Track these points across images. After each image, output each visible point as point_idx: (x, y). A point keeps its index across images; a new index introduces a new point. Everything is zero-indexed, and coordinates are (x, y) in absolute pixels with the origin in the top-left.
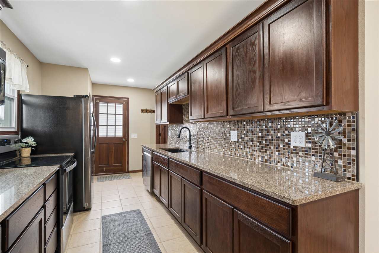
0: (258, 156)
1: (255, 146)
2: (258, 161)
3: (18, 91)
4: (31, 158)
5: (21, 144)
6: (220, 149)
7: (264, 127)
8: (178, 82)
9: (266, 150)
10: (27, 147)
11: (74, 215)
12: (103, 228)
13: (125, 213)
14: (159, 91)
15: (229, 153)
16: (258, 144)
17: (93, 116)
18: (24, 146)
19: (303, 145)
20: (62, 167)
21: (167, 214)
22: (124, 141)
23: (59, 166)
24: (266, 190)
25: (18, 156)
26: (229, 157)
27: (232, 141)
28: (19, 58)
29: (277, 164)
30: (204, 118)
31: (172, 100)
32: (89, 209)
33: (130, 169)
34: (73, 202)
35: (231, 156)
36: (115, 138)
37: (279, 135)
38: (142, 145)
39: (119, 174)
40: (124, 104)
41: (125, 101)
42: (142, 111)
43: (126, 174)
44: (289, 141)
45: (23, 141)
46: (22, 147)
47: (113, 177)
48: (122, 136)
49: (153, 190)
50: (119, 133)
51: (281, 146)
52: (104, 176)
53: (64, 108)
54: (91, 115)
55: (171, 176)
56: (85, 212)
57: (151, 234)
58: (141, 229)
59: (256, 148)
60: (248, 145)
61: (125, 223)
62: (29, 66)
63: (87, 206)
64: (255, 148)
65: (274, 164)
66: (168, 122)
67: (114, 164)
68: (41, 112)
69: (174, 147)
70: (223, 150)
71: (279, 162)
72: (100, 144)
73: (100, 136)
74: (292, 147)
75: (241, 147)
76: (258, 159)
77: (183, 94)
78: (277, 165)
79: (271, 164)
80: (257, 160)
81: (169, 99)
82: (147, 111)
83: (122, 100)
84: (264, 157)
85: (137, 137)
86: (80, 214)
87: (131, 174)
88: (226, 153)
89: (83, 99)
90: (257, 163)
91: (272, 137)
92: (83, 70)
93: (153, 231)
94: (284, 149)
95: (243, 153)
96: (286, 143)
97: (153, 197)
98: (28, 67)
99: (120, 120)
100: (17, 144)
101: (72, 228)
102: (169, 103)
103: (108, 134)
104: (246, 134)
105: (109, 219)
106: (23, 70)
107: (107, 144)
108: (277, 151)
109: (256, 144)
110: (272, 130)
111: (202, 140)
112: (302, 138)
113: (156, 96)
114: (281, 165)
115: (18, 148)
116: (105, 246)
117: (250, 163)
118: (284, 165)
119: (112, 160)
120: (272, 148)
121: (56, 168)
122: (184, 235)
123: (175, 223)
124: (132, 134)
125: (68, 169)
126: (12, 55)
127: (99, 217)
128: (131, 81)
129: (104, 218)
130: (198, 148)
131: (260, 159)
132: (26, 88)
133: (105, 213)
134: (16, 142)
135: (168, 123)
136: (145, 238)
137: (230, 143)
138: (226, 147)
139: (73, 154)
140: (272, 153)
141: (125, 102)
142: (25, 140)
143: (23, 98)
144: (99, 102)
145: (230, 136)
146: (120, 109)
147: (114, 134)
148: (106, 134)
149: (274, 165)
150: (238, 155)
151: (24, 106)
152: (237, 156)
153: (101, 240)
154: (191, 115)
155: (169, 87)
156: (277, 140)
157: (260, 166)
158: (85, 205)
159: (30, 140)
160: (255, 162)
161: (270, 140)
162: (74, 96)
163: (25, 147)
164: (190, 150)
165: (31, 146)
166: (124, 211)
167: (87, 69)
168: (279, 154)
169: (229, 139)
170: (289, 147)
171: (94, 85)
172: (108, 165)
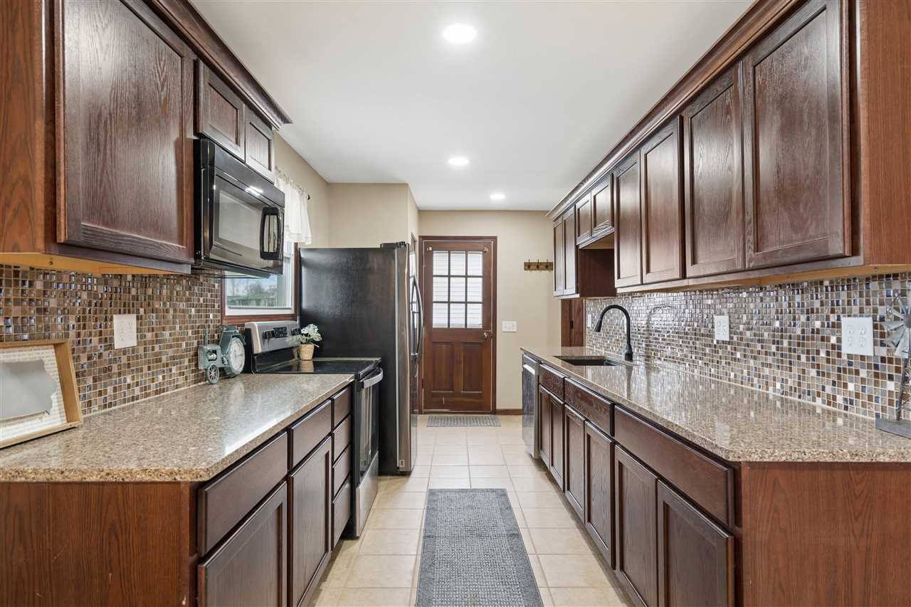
0: (774, 379)
1: (766, 353)
2: (774, 391)
3: (296, 244)
4: (314, 362)
5: (299, 336)
6: (693, 362)
7: (785, 305)
8: (595, 197)
9: (790, 363)
10: (308, 342)
11: (380, 480)
12: (428, 509)
13: (473, 490)
14: (560, 219)
15: (713, 370)
16: (773, 348)
17: (414, 283)
18: (304, 341)
19: (868, 350)
20: (357, 377)
21: (563, 507)
22: (486, 339)
23: (353, 375)
24: (695, 433)
25: (296, 358)
26: (714, 382)
27: (718, 342)
28: (298, 186)
29: (814, 400)
30: (642, 284)
31: (585, 240)
32: (406, 474)
33: (499, 407)
34: (378, 452)
35: (717, 379)
36: (466, 331)
37: (818, 324)
38: (521, 349)
39: (475, 415)
40: (485, 252)
41: (488, 245)
42: (528, 266)
43: (489, 415)
44: (839, 340)
45: (302, 332)
46: (302, 343)
47: (460, 419)
48: (481, 327)
49: (539, 453)
50: (476, 319)
51: (823, 354)
52: (442, 415)
53: (364, 269)
54: (412, 280)
55: (568, 417)
56: (400, 477)
57: (518, 536)
58: (500, 523)
59: (770, 359)
60: (752, 352)
61: (471, 507)
62: (311, 196)
63: (404, 466)
64: (766, 359)
65: (806, 400)
66: (577, 293)
67: (464, 390)
68: (328, 280)
69: (598, 355)
70: (700, 362)
71: (819, 396)
72: (434, 343)
73: (434, 327)
74: (844, 357)
75: (738, 355)
76: (775, 386)
77: (604, 227)
78: (814, 403)
79: (801, 400)
80: (771, 388)
81: (578, 238)
82: (538, 266)
83: (479, 243)
84: (787, 382)
85: (515, 330)
86: (390, 479)
87: (499, 417)
88: (706, 370)
89: (396, 250)
90: (771, 397)
91: (803, 331)
92: (398, 188)
93: (523, 533)
94: (828, 361)
95: (742, 372)
96: (832, 345)
97: (540, 470)
98: (309, 198)
99: (476, 290)
100: (295, 337)
101: (377, 500)
102: (580, 247)
103: (451, 323)
104: (749, 323)
105: (441, 496)
106: (303, 207)
107: (450, 343)
108: (813, 367)
109: (770, 348)
110: (802, 312)
111: (656, 339)
112: (865, 334)
113: (555, 229)
114: (823, 402)
115: (296, 343)
116: (429, 537)
117: (756, 397)
118: (829, 404)
119: (460, 381)
120: (803, 357)
121: (348, 378)
122: (591, 553)
123: (578, 528)
124: (504, 323)
125: (369, 383)
126: (289, 185)
127: (425, 489)
128: (498, 198)
129: (432, 493)
130: (649, 357)
131: (778, 385)
132: (307, 238)
133: (437, 486)
134: (293, 334)
135: (578, 296)
136: (505, 540)
137: (715, 346)
138: (705, 354)
139: (378, 359)
140: (804, 371)
141: (487, 247)
142: (305, 331)
143: (302, 256)
144: (434, 250)
145: (713, 327)
146: (476, 263)
147: (464, 323)
148: (447, 323)
149: (807, 402)
150: (732, 375)
151: (304, 269)
152: (729, 380)
153: (423, 527)
154: (619, 277)
155: (579, 209)
156: (813, 339)
157: (778, 404)
158: (400, 464)
159: (312, 330)
160: (767, 395)
161: (799, 336)
162: (381, 245)
163: (305, 343)
164: (629, 363)
165: (313, 342)
166: (473, 487)
167: (407, 184)
168: (818, 373)
169: (710, 335)
170: (839, 355)
171: (422, 213)
172: (451, 392)
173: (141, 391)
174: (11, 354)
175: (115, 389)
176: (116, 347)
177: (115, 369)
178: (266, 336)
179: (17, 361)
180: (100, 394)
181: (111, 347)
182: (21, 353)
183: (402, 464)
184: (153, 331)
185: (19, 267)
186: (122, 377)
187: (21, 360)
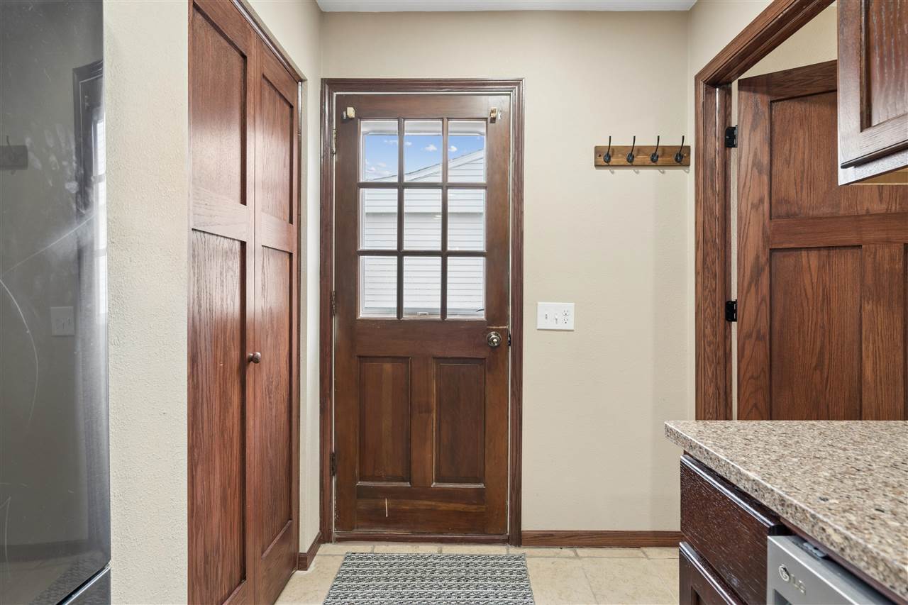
22: (494, 348)
33: (528, 524)
36: (442, 327)
40: (494, 121)
42: (606, 157)
43: (504, 548)
48: (482, 316)
67: (438, 481)
72: (362, 358)
73: (361, 315)
82: (631, 157)
85: (570, 326)
103: (405, 306)
107: (404, 359)
119: (428, 456)
124: (542, 306)
144: (361, 116)
147: (438, 305)
148: (395, 305)
172: (406, 485)
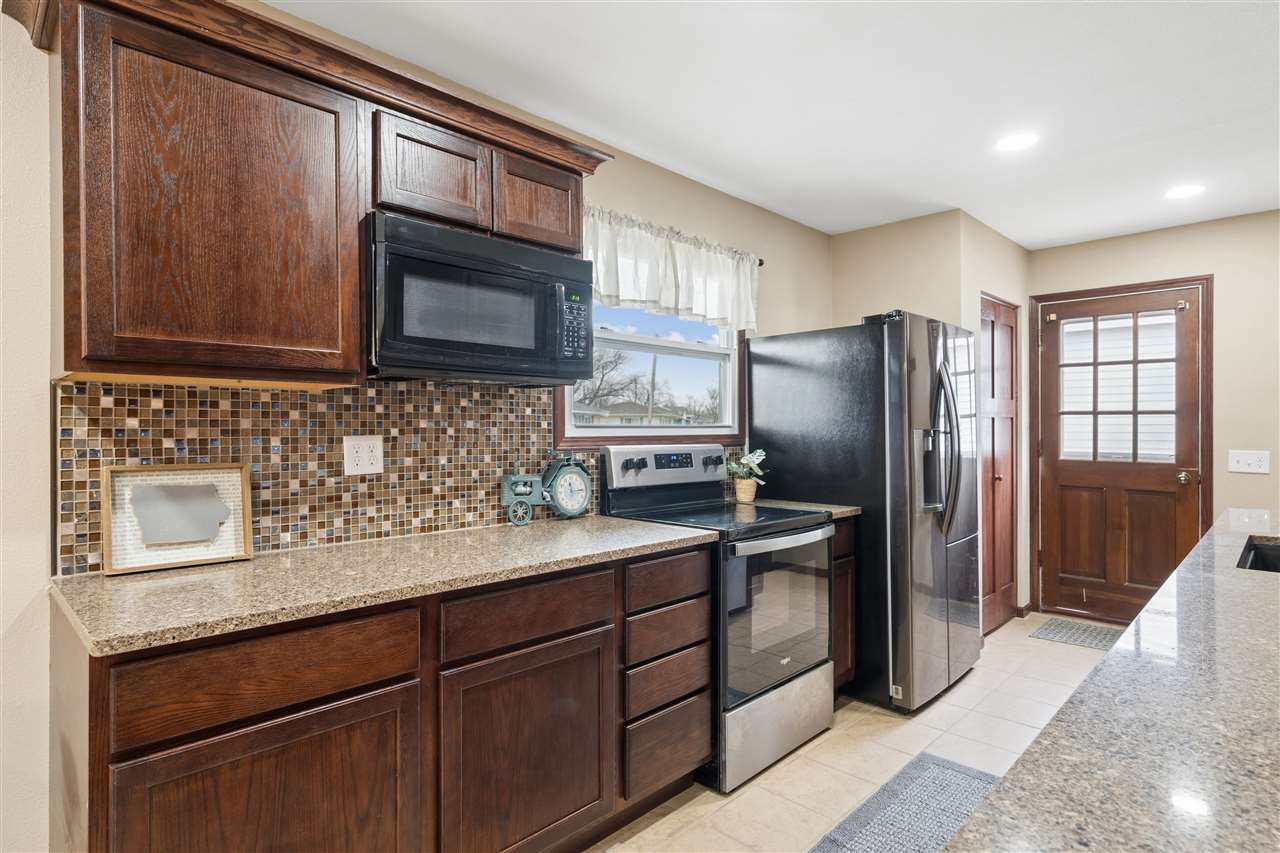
3: (742, 334)
4: (756, 507)
10: (747, 476)
18: (741, 474)
22: (1184, 486)
41: (1192, 296)
48: (1174, 461)
50: (1160, 444)
52: (1080, 620)
67: (1130, 581)
72: (1063, 487)
73: (1062, 457)
83: (1168, 293)
98: (761, 264)
99: (1161, 388)
103: (1100, 450)
107: (1098, 489)
119: (1121, 563)
124: (1235, 454)
141: (1187, 299)
144: (1060, 318)
147: (1130, 450)
162: (862, 320)
163: (744, 477)
165: (755, 475)
172: (1103, 581)
173: (393, 526)
174: (178, 477)
175: (347, 522)
176: (346, 474)
177: (347, 497)
178: (627, 465)
179: (185, 484)
180: (322, 525)
181: (339, 473)
182: (192, 476)
183: (897, 693)
184: (417, 455)
185: (194, 387)
186: (359, 509)
187: (191, 484)
